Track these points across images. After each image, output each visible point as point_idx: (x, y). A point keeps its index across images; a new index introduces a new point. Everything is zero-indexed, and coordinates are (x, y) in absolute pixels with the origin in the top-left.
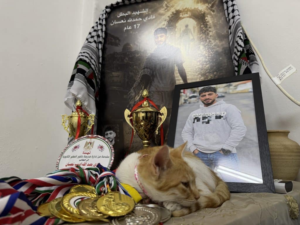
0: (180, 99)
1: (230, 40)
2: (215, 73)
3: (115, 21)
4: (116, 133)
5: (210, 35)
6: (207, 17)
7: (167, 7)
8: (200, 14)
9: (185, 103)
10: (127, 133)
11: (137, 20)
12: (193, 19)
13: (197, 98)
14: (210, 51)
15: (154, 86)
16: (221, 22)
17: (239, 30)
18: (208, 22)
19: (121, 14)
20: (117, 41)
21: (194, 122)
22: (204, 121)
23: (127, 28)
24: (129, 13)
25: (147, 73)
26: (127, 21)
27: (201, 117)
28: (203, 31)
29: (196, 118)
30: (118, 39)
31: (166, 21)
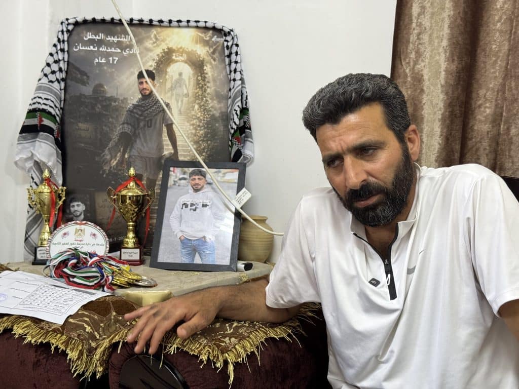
0: (170, 179)
1: (229, 105)
2: (209, 142)
3: (81, 44)
4: (86, 205)
5: (207, 92)
6: (207, 66)
7: (157, 39)
8: (198, 59)
9: (174, 184)
10: (101, 205)
11: (113, 50)
12: (190, 65)
13: (187, 181)
14: (206, 113)
15: (137, 149)
16: (221, 77)
17: (237, 102)
18: (207, 74)
19: (89, 36)
20: (85, 77)
21: (182, 208)
22: (192, 208)
23: (98, 59)
24: (101, 36)
25: (126, 131)
26: (98, 49)
27: (189, 203)
28: (200, 85)
29: (184, 204)
30: (85, 74)
31: (155, 61)
